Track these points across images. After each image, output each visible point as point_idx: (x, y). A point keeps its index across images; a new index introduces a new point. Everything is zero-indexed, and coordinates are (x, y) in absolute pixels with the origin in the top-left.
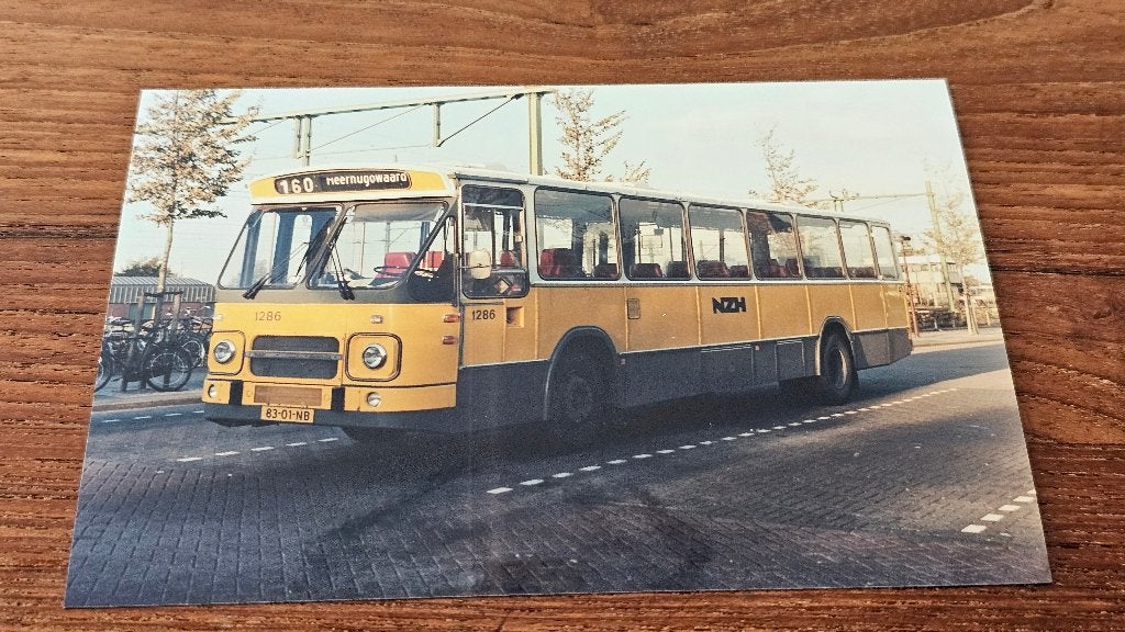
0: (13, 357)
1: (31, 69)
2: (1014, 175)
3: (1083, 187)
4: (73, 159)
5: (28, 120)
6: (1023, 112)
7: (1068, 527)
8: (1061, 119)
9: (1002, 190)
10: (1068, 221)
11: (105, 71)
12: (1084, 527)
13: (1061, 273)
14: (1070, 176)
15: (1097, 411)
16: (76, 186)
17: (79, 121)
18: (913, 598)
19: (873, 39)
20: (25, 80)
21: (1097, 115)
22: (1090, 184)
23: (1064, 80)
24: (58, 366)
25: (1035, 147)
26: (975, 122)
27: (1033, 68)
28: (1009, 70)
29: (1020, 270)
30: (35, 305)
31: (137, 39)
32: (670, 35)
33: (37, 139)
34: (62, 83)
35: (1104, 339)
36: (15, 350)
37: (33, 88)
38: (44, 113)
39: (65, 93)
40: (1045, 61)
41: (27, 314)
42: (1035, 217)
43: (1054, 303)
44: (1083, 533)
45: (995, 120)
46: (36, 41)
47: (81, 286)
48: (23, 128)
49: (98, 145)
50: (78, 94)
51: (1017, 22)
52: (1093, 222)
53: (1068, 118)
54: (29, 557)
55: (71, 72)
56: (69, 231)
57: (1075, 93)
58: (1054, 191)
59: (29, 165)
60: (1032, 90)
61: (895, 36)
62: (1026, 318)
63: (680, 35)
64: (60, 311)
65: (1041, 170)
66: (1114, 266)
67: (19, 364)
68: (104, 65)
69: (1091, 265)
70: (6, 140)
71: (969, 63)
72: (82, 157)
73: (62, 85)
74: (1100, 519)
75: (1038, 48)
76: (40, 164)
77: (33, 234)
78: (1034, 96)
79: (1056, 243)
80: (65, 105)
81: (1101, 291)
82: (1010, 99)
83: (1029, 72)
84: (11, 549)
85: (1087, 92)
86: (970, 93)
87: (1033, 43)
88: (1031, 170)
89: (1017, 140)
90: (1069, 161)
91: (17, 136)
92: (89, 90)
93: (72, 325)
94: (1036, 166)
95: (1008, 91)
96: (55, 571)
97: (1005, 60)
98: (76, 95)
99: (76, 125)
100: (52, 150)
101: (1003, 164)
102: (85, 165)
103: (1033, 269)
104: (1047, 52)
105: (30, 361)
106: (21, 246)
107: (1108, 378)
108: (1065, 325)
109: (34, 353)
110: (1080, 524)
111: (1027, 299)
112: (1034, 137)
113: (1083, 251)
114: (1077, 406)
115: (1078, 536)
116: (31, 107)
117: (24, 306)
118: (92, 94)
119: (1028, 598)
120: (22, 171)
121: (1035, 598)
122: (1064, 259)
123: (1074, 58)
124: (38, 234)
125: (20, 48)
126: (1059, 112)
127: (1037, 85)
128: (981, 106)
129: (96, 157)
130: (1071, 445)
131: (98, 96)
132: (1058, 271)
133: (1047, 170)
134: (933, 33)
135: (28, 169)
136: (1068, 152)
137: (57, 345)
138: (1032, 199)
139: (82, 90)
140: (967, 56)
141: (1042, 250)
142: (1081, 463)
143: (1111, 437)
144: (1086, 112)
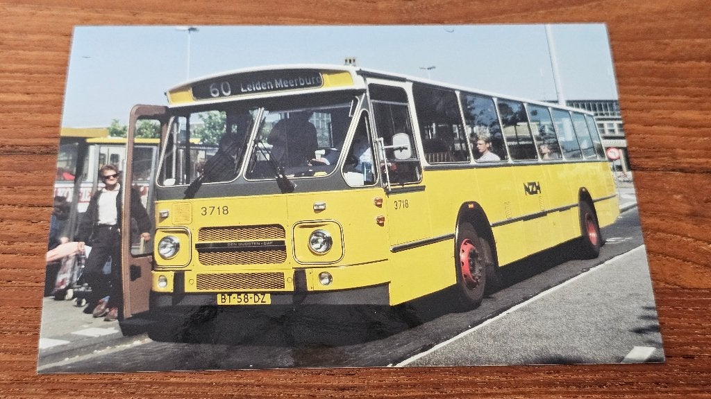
2: (653, 104)
4: (36, 99)
6: (658, 60)
8: (683, 65)
9: (644, 115)
10: (688, 136)
11: (54, 37)
12: (697, 344)
15: (706, 266)
16: (38, 118)
17: (38, 72)
18: (589, 393)
19: (560, 9)
21: (707, 61)
23: (686, 37)
24: (31, 244)
29: (656, 170)
30: (15, 202)
31: (73, 13)
33: (11, 85)
34: (26, 45)
38: (14, 66)
39: (27, 52)
41: (10, 208)
42: (667, 133)
43: (679, 193)
46: (7, 16)
47: (45, 188)
49: (51, 89)
52: (704, 136)
53: (688, 64)
54: (20, 374)
55: (31, 37)
56: (35, 149)
57: (693, 46)
58: (678, 115)
59: (7, 103)
60: (664, 44)
61: (575, 7)
63: (433, 7)
65: (670, 100)
68: (52, 32)
72: (41, 98)
73: (24, 47)
76: (14, 103)
78: (665, 49)
79: (680, 151)
80: (28, 61)
82: (650, 51)
84: (7, 369)
85: (700, 45)
87: (665, 12)
89: (655, 80)
90: (687, 94)
92: (43, 50)
93: (39, 215)
94: (667, 98)
96: (38, 383)
97: (647, 24)
98: (34, 54)
99: (36, 75)
100: (21, 93)
102: (43, 103)
103: (666, 169)
104: (673, 19)
108: (685, 208)
109: (16, 234)
110: (695, 343)
111: (661, 190)
113: (698, 156)
114: (694, 263)
115: (695, 351)
117: (9, 202)
119: (662, 392)
121: (666, 392)
122: (685, 162)
123: (691, 21)
124: (15, 152)
126: (682, 60)
127: (667, 40)
128: (631, 56)
129: (50, 97)
130: (690, 289)
131: (49, 54)
132: (682, 170)
133: (675, 101)
136: (688, 88)
137: (31, 229)
139: (39, 50)
140: (622, 21)
141: (671, 156)
142: (695, 301)
144: (700, 60)
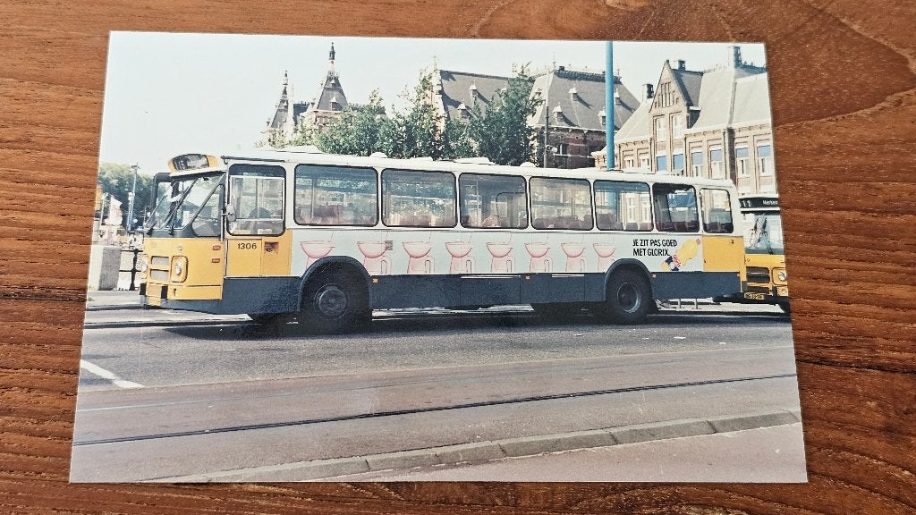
0: (30, 414)
1: (34, 130)
3: (909, 288)
5: (32, 182)
13: (883, 370)
26: (826, 220)
28: (858, 169)
35: (910, 434)
36: (31, 407)
45: (842, 219)
48: (29, 190)
51: (870, 119)
62: (849, 412)
69: (906, 363)
70: (14, 202)
71: (825, 160)
77: (41, 296)
81: (912, 389)
88: (867, 269)
91: (24, 198)
95: (855, 190)
101: (844, 263)
105: (43, 418)
106: (32, 308)
107: (909, 470)
120: (31, 234)
125: (24, 108)
134: (799, 127)
135: (34, 232)
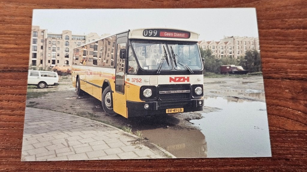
7: (287, 154)
14: (294, 49)
20: (4, 21)
22: (299, 51)
25: (285, 40)
27: (286, 14)
32: (185, 4)
37: (6, 24)
40: (289, 12)
44: (291, 156)
50: (19, 25)
64: (21, 95)
66: (304, 77)
67: (11, 111)
74: (296, 152)
75: (288, 8)
83: (284, 15)
86: (268, 22)
112: (285, 37)
116: (6, 30)
118: (23, 26)
138: (284, 57)
143: (299, 128)
